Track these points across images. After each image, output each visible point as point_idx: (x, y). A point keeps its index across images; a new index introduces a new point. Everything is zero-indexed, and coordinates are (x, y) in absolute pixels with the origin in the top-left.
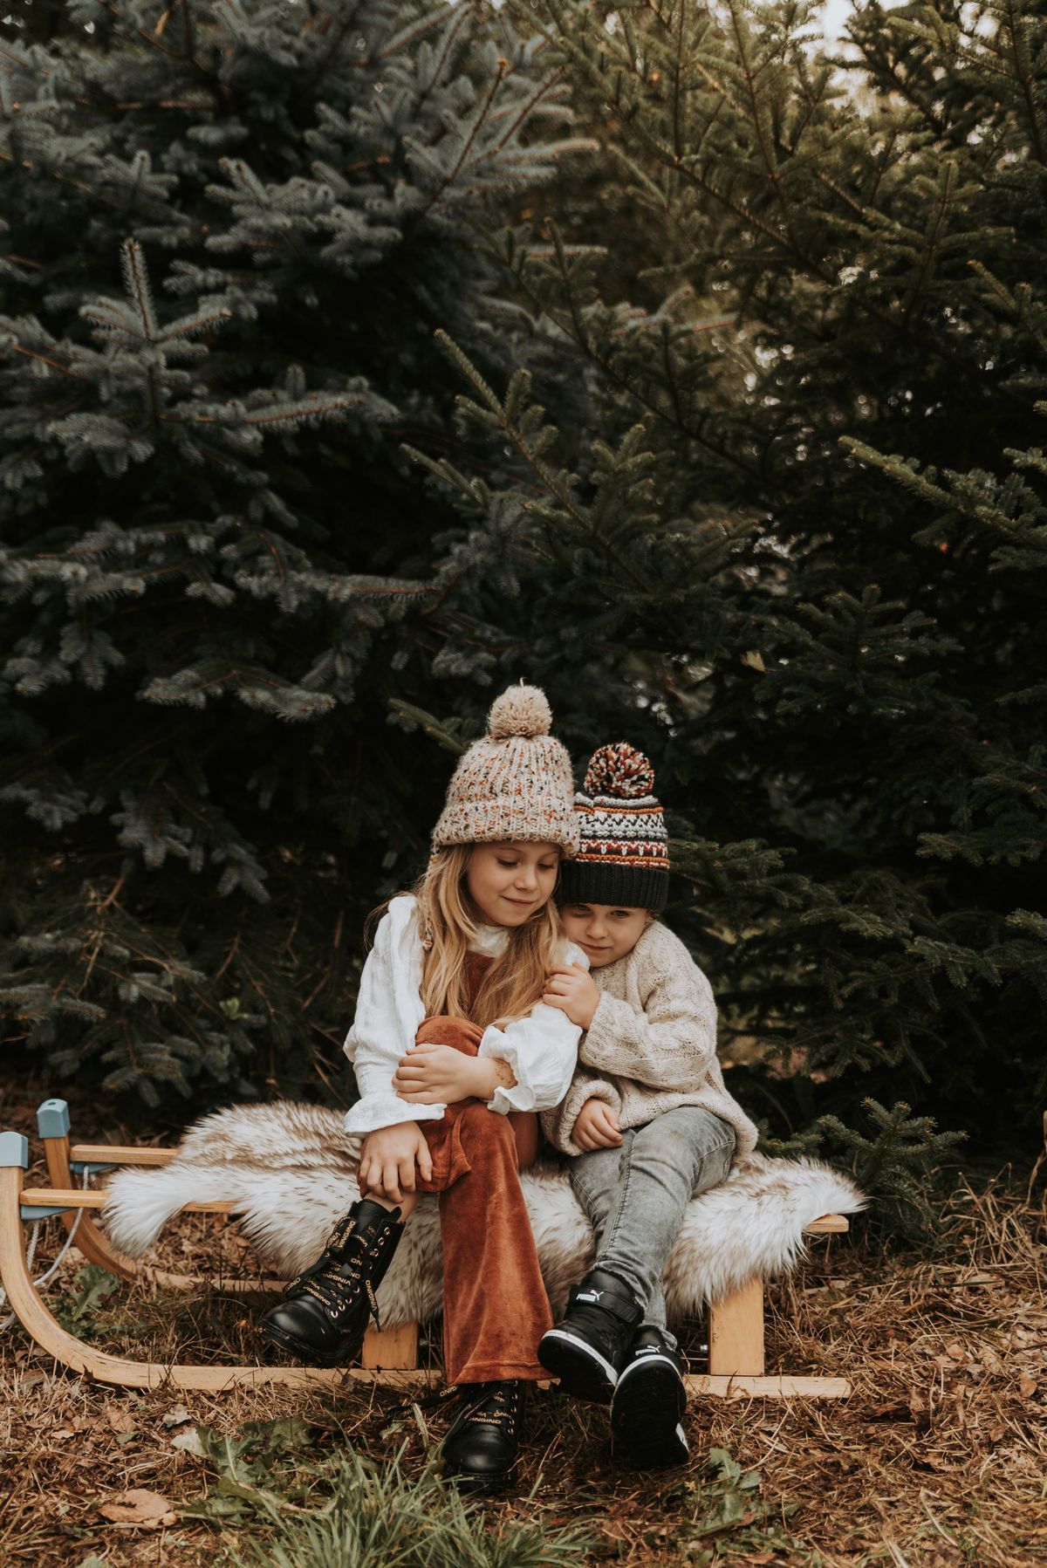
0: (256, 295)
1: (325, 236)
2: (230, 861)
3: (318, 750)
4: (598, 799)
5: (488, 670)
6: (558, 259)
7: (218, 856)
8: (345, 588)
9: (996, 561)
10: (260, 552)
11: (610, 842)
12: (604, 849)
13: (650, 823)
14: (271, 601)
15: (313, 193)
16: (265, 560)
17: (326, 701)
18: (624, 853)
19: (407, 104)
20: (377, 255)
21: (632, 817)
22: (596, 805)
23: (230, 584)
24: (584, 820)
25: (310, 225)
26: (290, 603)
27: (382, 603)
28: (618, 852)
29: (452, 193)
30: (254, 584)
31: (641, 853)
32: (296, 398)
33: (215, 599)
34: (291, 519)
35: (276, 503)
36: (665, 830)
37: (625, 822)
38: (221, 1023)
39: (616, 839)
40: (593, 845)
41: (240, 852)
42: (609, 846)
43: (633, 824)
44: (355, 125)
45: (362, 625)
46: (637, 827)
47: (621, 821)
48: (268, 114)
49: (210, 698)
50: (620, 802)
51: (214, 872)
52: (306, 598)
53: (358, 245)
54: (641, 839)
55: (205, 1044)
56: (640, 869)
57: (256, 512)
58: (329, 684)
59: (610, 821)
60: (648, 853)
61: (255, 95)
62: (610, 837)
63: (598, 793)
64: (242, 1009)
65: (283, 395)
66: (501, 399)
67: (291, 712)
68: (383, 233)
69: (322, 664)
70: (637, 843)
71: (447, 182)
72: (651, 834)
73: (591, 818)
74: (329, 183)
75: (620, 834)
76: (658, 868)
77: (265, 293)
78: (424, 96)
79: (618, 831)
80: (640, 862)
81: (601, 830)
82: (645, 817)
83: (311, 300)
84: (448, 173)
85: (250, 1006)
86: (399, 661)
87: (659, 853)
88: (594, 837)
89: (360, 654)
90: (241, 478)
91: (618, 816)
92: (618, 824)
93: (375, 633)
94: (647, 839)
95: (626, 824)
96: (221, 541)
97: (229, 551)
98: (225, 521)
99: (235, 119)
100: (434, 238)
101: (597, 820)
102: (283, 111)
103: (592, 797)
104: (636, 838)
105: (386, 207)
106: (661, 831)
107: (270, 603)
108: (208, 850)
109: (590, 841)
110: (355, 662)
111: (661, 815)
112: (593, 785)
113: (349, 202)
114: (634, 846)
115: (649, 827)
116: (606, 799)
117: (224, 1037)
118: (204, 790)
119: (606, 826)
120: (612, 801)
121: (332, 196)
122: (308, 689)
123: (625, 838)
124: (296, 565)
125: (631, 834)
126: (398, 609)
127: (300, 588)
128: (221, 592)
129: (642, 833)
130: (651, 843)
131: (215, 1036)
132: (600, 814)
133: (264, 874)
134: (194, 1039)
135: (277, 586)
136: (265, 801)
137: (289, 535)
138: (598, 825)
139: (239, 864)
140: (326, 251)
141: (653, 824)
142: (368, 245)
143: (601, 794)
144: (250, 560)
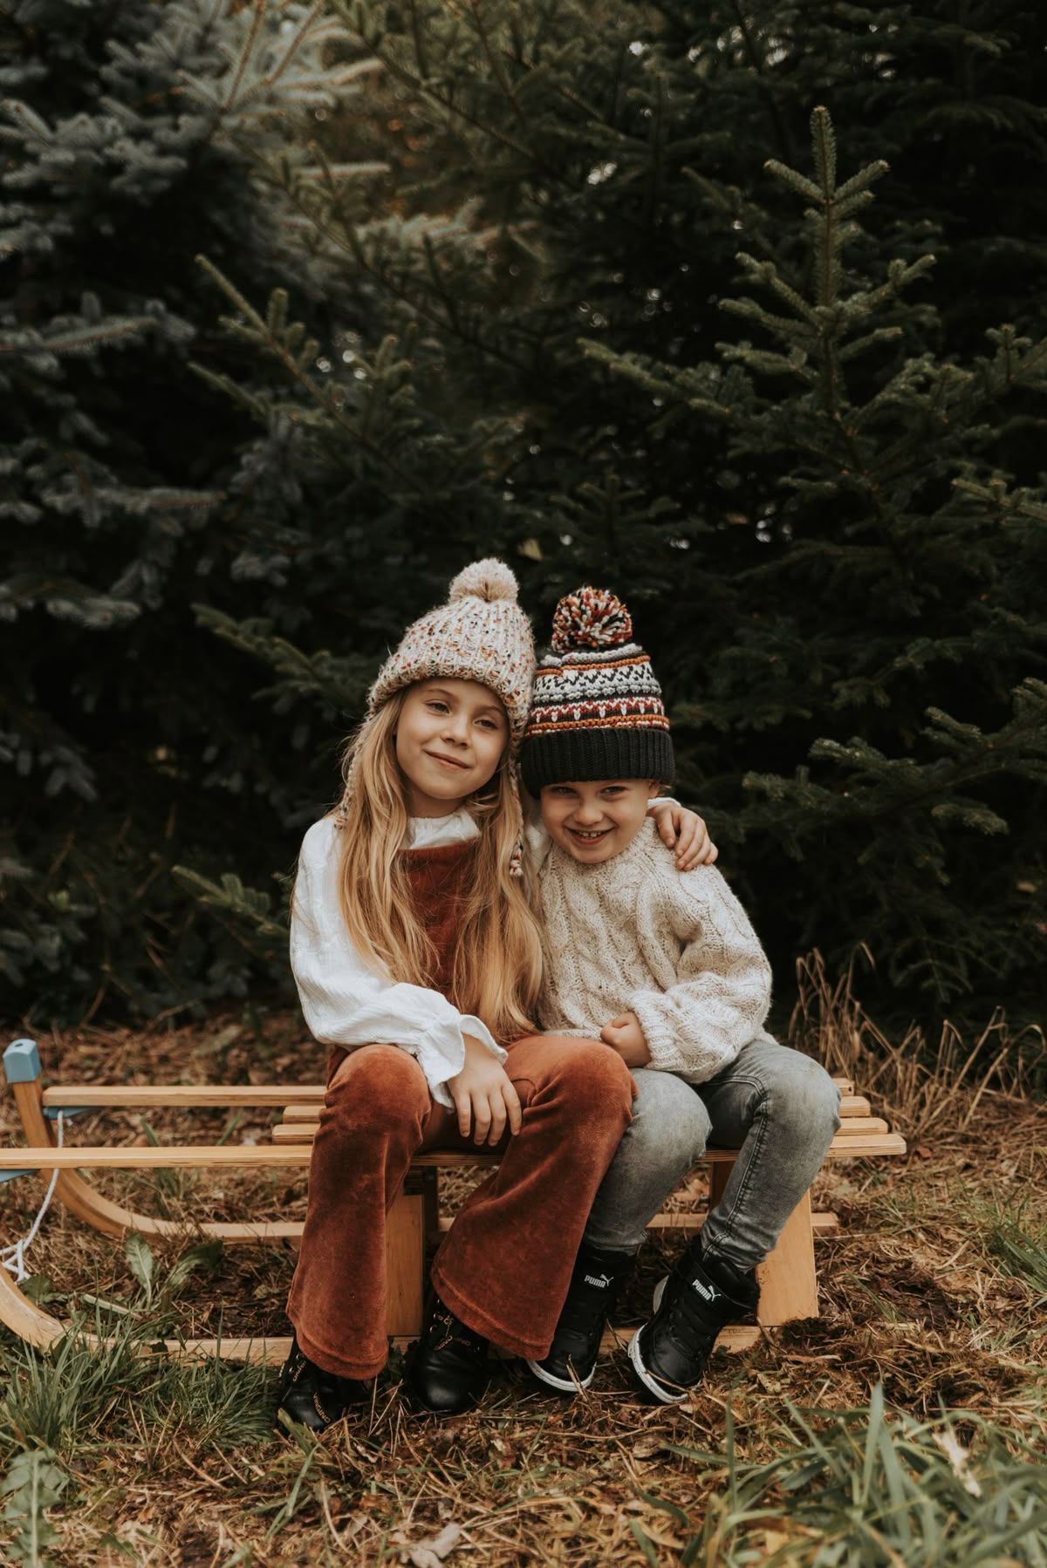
0: (52, 227)
1: (116, 167)
2: (57, 763)
3: (133, 654)
4: (566, 657)
5: (284, 571)
6: (327, 181)
7: (46, 758)
8: (140, 502)
9: (735, 447)
10: (66, 471)
11: (585, 704)
12: (577, 714)
13: (633, 675)
14: (75, 517)
15: (101, 127)
16: (70, 478)
17: (131, 608)
18: (602, 714)
19: (190, 37)
20: (164, 184)
21: (608, 672)
22: (565, 664)
23: (36, 501)
24: (552, 684)
25: (97, 159)
26: (94, 518)
27: (182, 514)
28: (595, 714)
29: (230, 122)
30: (58, 501)
31: (624, 712)
32: (94, 322)
33: (21, 517)
34: (102, 438)
35: (84, 422)
36: (653, 681)
37: (600, 678)
38: (49, 915)
39: (591, 699)
40: (564, 711)
41: (66, 753)
42: (583, 709)
43: (611, 679)
44: (143, 60)
45: (165, 536)
46: (615, 681)
47: (595, 677)
48: (66, 52)
49: (22, 612)
50: (593, 655)
51: (41, 774)
52: (108, 513)
53: (147, 175)
54: (622, 695)
55: (34, 937)
56: (625, 730)
57: (66, 433)
58: (136, 594)
59: (582, 680)
60: (633, 711)
61: (55, 36)
62: (584, 698)
63: (568, 650)
64: (72, 901)
65: (78, 321)
66: (264, 318)
67: (94, 620)
68: (168, 163)
69: (130, 573)
70: (617, 701)
71: (224, 112)
72: (635, 688)
73: (560, 680)
74: (118, 116)
75: (595, 692)
76: (650, 727)
77: (61, 224)
78: (208, 29)
79: (592, 690)
80: (624, 723)
81: (572, 691)
82: (625, 670)
83: (107, 229)
84: (224, 103)
85: (81, 897)
86: (204, 567)
87: (649, 710)
88: (565, 701)
89: (165, 562)
90: (50, 401)
91: (591, 673)
92: (592, 681)
93: (179, 542)
94: (630, 694)
95: (603, 680)
96: (28, 461)
97: (34, 471)
98: (30, 443)
99: (35, 60)
100: (223, 165)
101: (567, 681)
102: (81, 49)
103: (560, 656)
104: (616, 695)
105: (174, 138)
106: (652, 683)
107: (74, 519)
108: (36, 753)
109: (561, 707)
110: (160, 570)
111: (647, 665)
112: (560, 641)
113: (139, 135)
114: (613, 705)
115: (631, 680)
116: (575, 655)
117: (54, 929)
118: (31, 697)
119: (578, 686)
120: (584, 656)
121: (120, 130)
122: (115, 598)
123: (601, 697)
124: (100, 481)
125: (608, 691)
126: (200, 518)
127: (102, 504)
128: (28, 511)
129: (623, 688)
130: (636, 699)
131: (45, 928)
132: (570, 674)
133: (90, 773)
134: (24, 931)
135: (80, 502)
136: (89, 705)
137: (96, 452)
138: (568, 687)
139: (66, 766)
140: (117, 182)
141: (640, 676)
142: (154, 174)
143: (571, 650)
144: (56, 480)
